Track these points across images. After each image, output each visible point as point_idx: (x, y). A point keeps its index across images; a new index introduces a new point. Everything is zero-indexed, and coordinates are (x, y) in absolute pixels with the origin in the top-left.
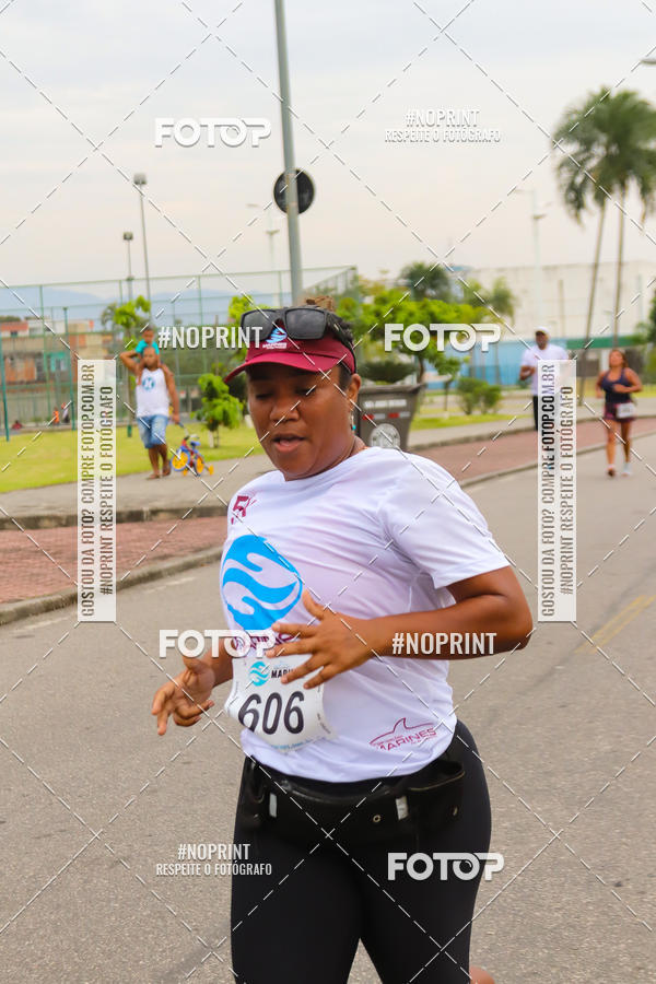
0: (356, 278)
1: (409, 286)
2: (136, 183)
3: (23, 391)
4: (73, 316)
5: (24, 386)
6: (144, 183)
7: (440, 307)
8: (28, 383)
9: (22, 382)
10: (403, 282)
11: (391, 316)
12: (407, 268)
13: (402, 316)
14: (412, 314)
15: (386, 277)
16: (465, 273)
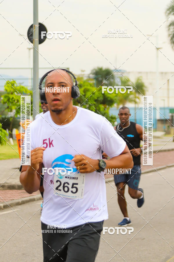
1: (95, 78)
10: (91, 76)
11: (84, 94)
12: (94, 69)
13: (89, 94)
14: (93, 93)
15: (83, 73)
16: (123, 73)
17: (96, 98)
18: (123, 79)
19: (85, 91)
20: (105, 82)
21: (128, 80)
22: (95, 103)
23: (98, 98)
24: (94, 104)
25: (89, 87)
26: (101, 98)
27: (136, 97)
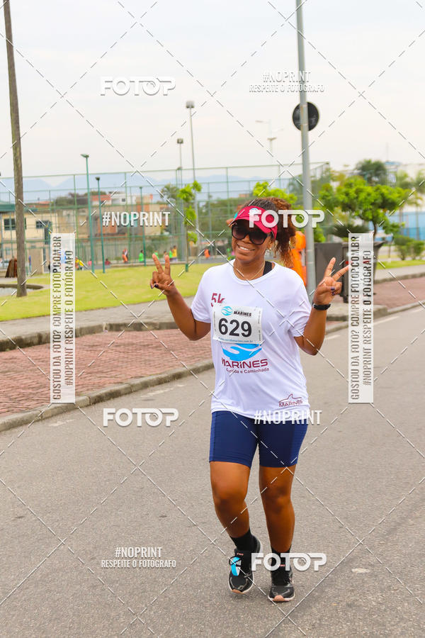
0: (328, 170)
1: (362, 175)
2: (188, 107)
3: (109, 240)
4: (145, 193)
5: (110, 237)
6: (192, 107)
7: (387, 190)
8: (113, 235)
9: (108, 234)
10: (356, 172)
11: (355, 195)
12: (360, 163)
13: (362, 196)
14: (369, 195)
15: (347, 168)
16: (397, 167)
17: (373, 201)
18: (399, 174)
19: (358, 192)
20: (375, 179)
21: (406, 176)
22: (371, 207)
23: (375, 200)
24: (371, 209)
25: (362, 187)
26: (380, 201)
27: (417, 198)
